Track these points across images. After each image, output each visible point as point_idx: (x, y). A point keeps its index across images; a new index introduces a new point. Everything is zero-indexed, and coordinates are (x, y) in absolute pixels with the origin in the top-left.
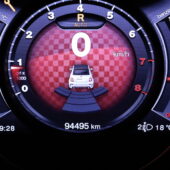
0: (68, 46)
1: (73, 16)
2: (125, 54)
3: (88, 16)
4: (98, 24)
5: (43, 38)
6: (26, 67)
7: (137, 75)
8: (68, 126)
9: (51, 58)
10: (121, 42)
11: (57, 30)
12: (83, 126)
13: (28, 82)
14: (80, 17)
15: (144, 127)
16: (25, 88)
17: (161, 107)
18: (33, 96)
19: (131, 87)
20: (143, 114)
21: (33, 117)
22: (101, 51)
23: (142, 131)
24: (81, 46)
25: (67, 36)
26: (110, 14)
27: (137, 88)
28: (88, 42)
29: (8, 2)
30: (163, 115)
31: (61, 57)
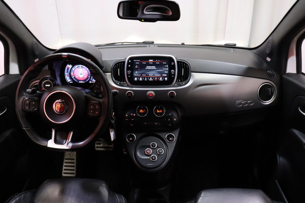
1: (79, 67)
2: (87, 72)
3: (81, 67)
5: (75, 70)
6: (73, 74)
8: (80, 82)
11: (77, 69)
12: (82, 82)
13: (74, 76)
14: (80, 67)
15: (90, 82)
16: (74, 77)
18: (75, 78)
19: (88, 76)
20: (90, 80)
21: (75, 81)
24: (81, 71)
25: (79, 69)
26: (84, 67)
27: (89, 76)
28: (82, 70)
29: (71, 65)
30: (93, 80)
31: (78, 72)
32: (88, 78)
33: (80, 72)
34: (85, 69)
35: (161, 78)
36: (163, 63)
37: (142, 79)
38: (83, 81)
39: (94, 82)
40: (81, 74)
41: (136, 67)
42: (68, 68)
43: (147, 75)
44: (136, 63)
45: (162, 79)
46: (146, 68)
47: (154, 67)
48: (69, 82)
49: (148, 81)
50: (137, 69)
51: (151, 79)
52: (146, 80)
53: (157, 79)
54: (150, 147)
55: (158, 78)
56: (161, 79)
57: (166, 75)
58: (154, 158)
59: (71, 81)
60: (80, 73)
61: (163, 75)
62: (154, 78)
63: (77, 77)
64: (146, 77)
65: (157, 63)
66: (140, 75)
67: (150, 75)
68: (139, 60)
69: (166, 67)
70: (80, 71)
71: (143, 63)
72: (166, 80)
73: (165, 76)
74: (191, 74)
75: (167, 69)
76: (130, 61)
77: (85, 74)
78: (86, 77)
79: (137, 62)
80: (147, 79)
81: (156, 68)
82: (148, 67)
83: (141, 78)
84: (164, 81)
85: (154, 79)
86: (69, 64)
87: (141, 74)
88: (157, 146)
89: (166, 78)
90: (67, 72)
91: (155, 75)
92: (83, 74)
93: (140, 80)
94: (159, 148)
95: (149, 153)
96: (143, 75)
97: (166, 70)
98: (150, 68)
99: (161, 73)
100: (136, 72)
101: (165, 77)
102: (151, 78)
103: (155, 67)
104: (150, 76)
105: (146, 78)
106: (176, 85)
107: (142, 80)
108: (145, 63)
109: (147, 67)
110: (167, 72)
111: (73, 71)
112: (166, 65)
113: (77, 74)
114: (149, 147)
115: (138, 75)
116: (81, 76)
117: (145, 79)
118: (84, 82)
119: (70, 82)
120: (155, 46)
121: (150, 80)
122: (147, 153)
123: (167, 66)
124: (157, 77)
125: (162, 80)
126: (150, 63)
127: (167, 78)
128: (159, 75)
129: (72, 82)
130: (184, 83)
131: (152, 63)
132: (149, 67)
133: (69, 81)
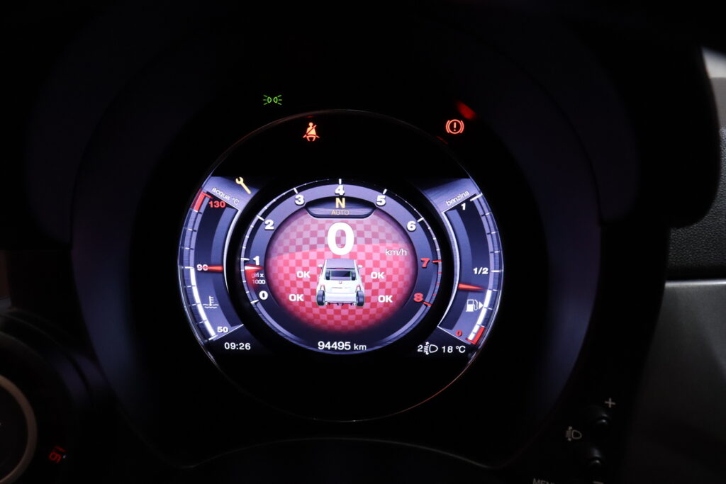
0: (321, 240)
1: (330, 200)
2: (403, 252)
3: (351, 201)
4: (364, 212)
5: (287, 229)
6: (265, 268)
7: (417, 282)
8: (322, 346)
9: (299, 256)
10: (396, 235)
11: (306, 219)
12: (343, 346)
14: (340, 203)
15: (426, 349)
16: (264, 295)
17: (451, 323)
18: (276, 305)
19: (412, 290)
20: (426, 330)
21: (275, 334)
22: (369, 248)
23: (423, 353)
24: (340, 241)
25: (322, 227)
26: (381, 199)
27: (418, 297)
28: (350, 235)
29: (241, 182)
30: (452, 333)
31: (313, 255)
32: (405, 307)
33: (335, 249)
34: (390, 229)
38: (355, 335)
39: (462, 350)
40: (346, 274)
42: (214, 213)
48: (216, 346)
59: (229, 338)
60: (326, 265)
63: (294, 298)
70: (331, 240)
77: (378, 275)
78: (387, 299)
86: (228, 174)
90: (203, 252)
92: (358, 271)
111: (261, 240)
113: (303, 275)
116: (341, 292)
118: (361, 348)
119: (227, 345)
129: (244, 346)
133: (214, 336)
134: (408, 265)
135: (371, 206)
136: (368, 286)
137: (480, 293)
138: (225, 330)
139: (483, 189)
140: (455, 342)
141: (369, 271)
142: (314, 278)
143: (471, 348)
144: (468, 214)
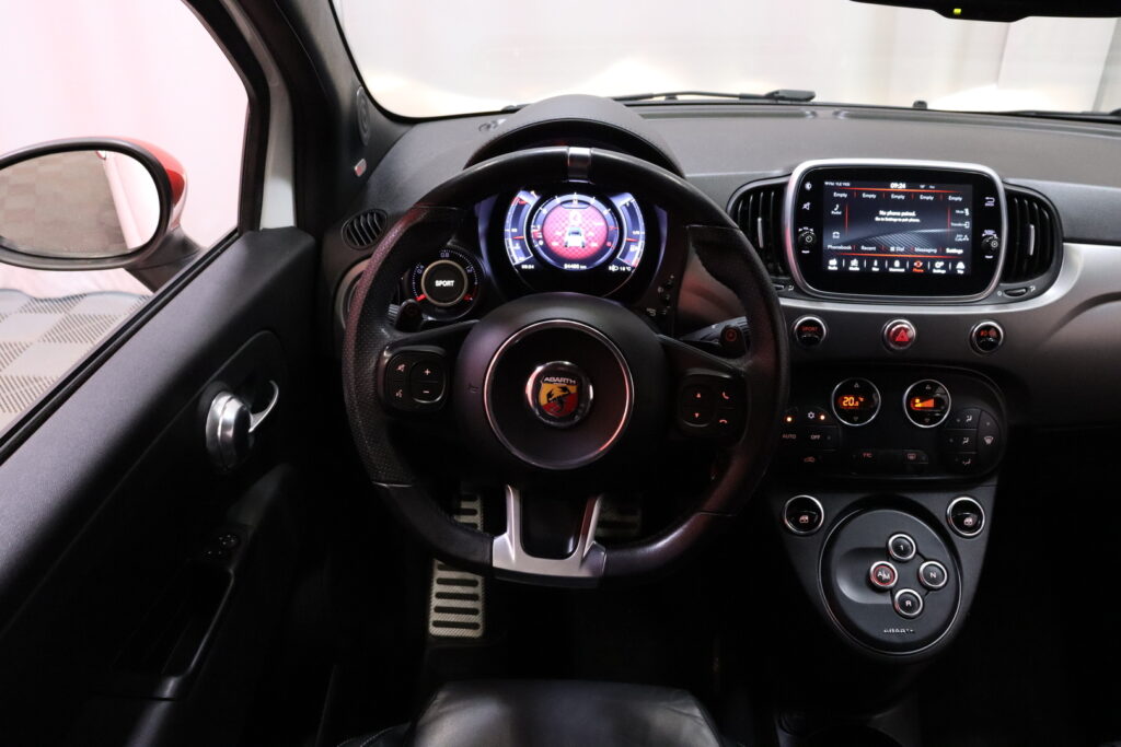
0: (567, 218)
1: (571, 201)
2: (602, 224)
3: (580, 201)
4: (584, 206)
5: (552, 214)
6: (542, 231)
7: (608, 238)
8: (566, 266)
9: (557, 225)
10: (599, 216)
11: (561, 209)
12: (575, 266)
13: (544, 239)
14: (575, 203)
15: (613, 268)
16: (541, 243)
17: (623, 256)
18: (546, 248)
19: (606, 242)
20: (611, 260)
21: (545, 261)
22: (587, 222)
23: (611, 270)
24: (574, 218)
25: (567, 213)
26: (593, 201)
27: (609, 244)
28: (580, 216)
29: (533, 193)
30: (624, 261)
31: (563, 225)
32: (604, 249)
34: (597, 213)
35: (939, 264)
36: (950, 198)
37: (860, 265)
38: (581, 262)
39: (629, 269)
40: (577, 233)
41: (836, 212)
42: (521, 207)
43: (879, 251)
44: (835, 194)
45: (942, 268)
46: (877, 219)
47: (909, 216)
48: (519, 266)
49: (884, 273)
50: (837, 223)
51: (897, 268)
52: (875, 269)
53: (924, 267)
54: (888, 557)
55: (925, 261)
56: (939, 268)
57: (960, 252)
58: (908, 603)
59: (526, 263)
60: (569, 229)
61: (948, 251)
62: (912, 261)
63: (554, 244)
64: (878, 259)
65: (922, 197)
66: (849, 248)
67: (892, 249)
68: (848, 184)
69: (962, 218)
70: (571, 218)
71: (864, 195)
72: (962, 272)
73: (956, 254)
74: (1061, 249)
75: (967, 225)
76: (808, 186)
77: (591, 234)
78: (595, 245)
79: (840, 190)
80: (881, 265)
81: (917, 220)
82: (887, 216)
83: (854, 262)
84: (952, 275)
85: (912, 266)
86: (528, 190)
87: (856, 244)
88: (917, 552)
89: (961, 266)
90: (515, 222)
91: (917, 250)
92: (583, 232)
93: (851, 269)
94: (926, 560)
95: (887, 581)
96: (863, 248)
97: (963, 231)
98: (895, 220)
99: (941, 243)
100: (836, 235)
101: (955, 259)
102: (897, 263)
103: (913, 214)
104: (895, 253)
105: (876, 263)
106: (999, 293)
107: (857, 269)
108: (874, 196)
109: (882, 213)
110: (966, 238)
111: (541, 218)
112: (961, 206)
113: (559, 233)
114: (884, 553)
115: (841, 248)
116: (575, 242)
117: (870, 265)
118: (584, 267)
119: (524, 267)
120: (837, 113)
121: (891, 270)
122: (880, 579)
123: (967, 212)
124: (921, 259)
125: (943, 272)
126: (893, 196)
127: (966, 264)
128: (929, 251)
129: (531, 267)
130: (1033, 288)
131: (903, 197)
132: (890, 213)
133: (517, 262)
134: (605, 229)
135: (588, 204)
136: (587, 239)
137: (636, 242)
138: (523, 259)
139: (635, 196)
140: (626, 265)
141: (587, 232)
142: (563, 235)
143: (633, 268)
144: (630, 208)
